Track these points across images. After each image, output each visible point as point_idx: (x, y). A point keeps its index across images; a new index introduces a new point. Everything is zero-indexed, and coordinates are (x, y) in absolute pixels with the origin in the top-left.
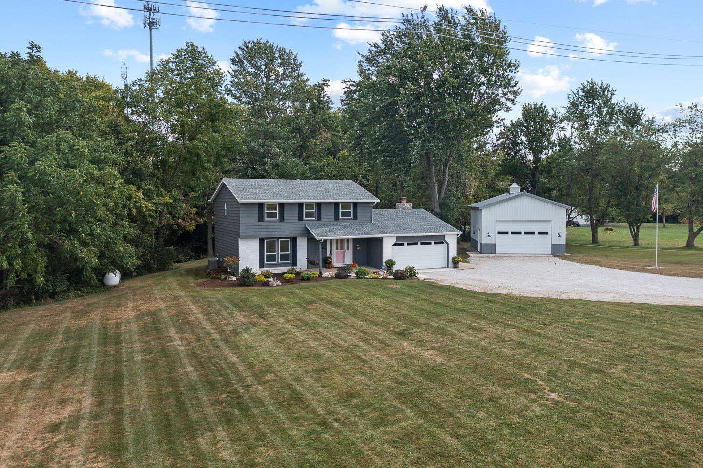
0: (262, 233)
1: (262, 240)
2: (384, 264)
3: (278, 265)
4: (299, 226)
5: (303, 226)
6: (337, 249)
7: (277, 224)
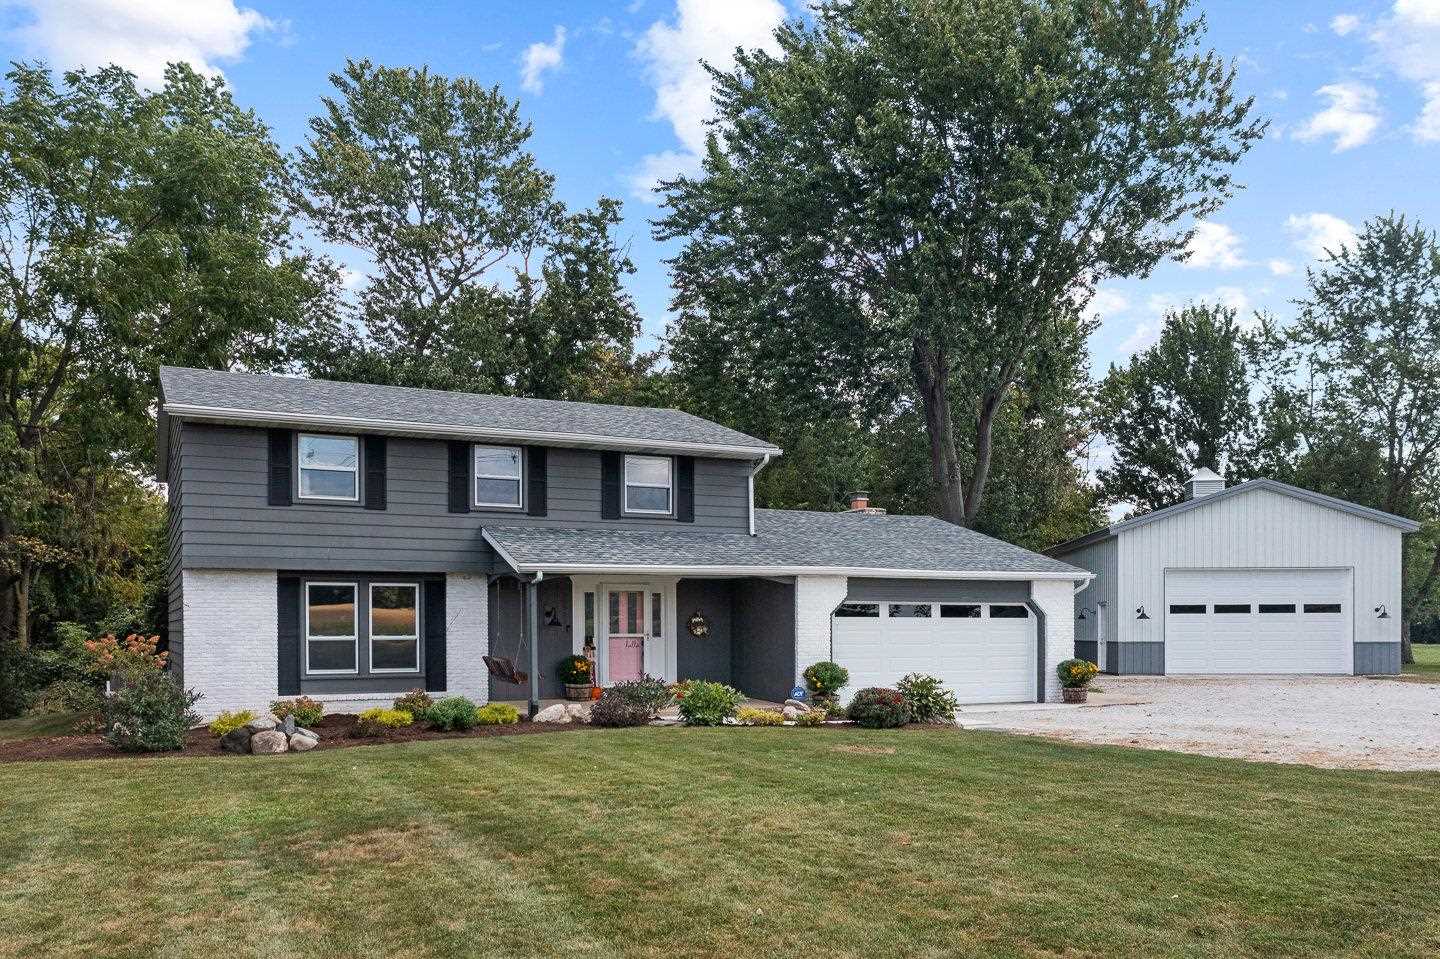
0: (289, 553)
1: (289, 583)
2: (800, 682)
3: (364, 683)
4: (453, 534)
5: (469, 534)
6: (614, 627)
7: (357, 519)
